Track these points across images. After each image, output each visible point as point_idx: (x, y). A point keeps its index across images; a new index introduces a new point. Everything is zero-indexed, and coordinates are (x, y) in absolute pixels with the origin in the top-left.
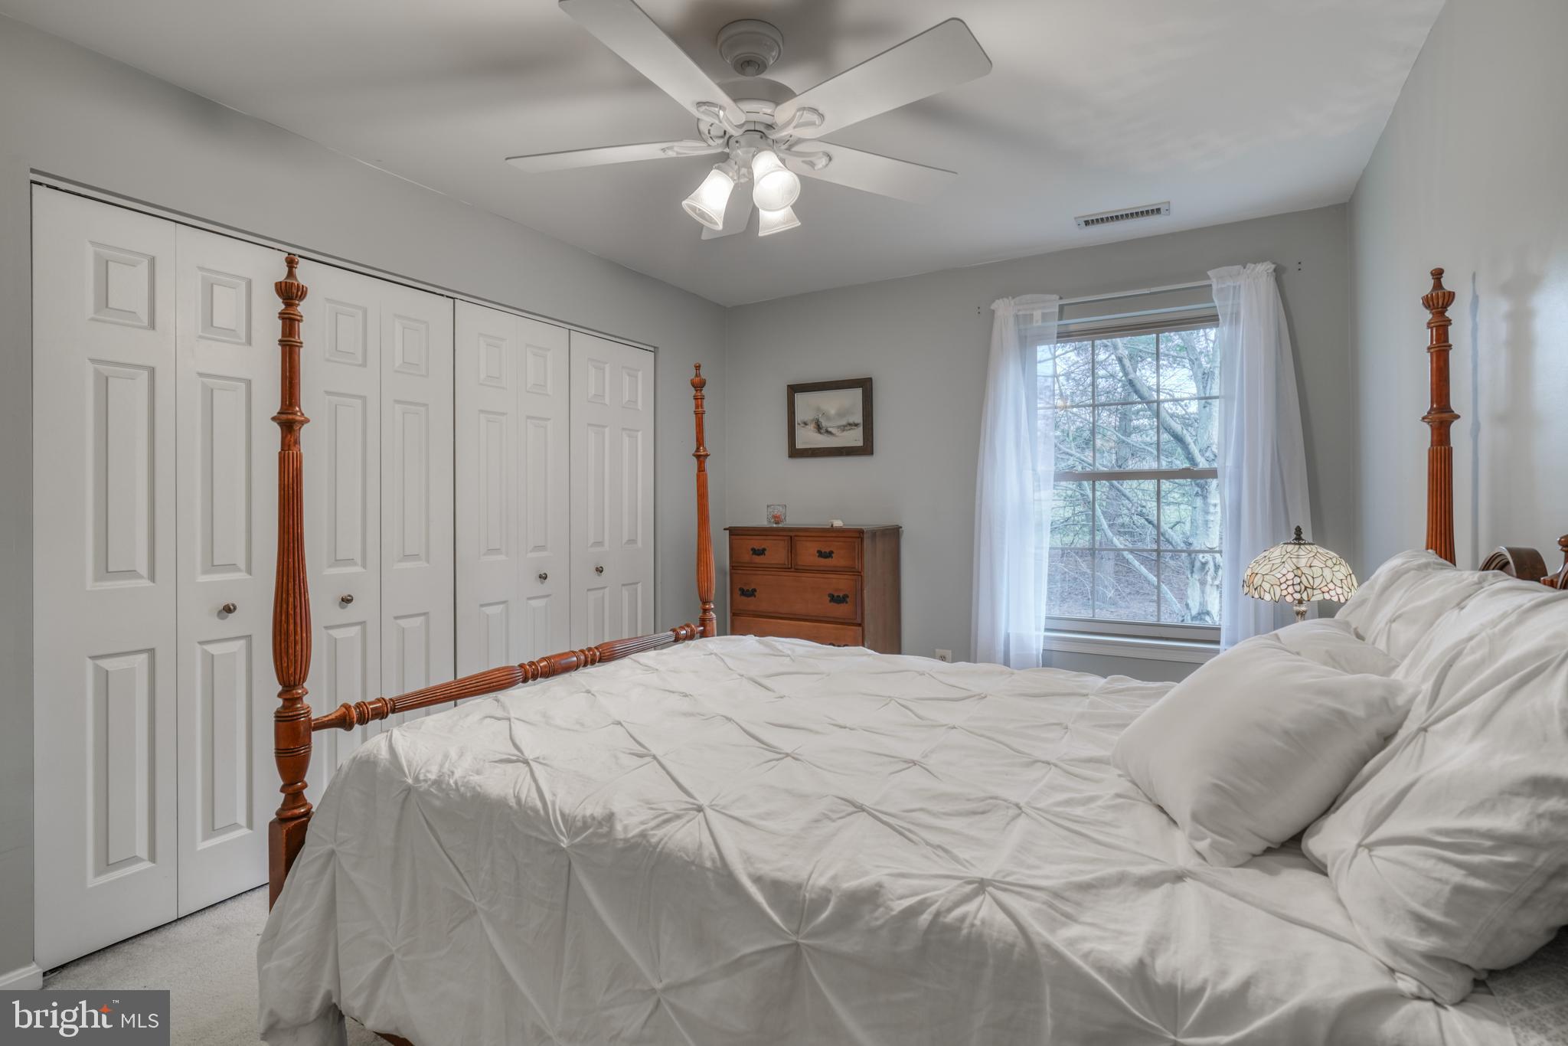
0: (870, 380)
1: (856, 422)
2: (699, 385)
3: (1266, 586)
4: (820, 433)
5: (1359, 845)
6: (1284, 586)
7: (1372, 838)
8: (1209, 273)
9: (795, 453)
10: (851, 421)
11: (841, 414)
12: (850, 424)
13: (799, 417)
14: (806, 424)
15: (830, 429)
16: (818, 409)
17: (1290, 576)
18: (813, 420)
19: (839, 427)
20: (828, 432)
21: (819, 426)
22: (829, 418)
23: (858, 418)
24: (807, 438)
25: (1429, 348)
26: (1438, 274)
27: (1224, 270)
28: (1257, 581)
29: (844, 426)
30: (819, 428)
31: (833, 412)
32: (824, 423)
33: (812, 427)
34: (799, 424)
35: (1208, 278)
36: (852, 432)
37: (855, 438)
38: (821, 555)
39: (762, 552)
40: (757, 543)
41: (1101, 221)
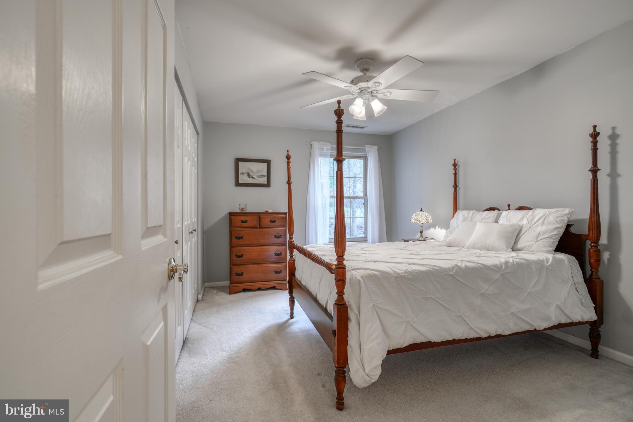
0: (270, 160)
1: (264, 175)
2: (288, 157)
3: (421, 220)
4: (250, 178)
5: (536, 242)
6: (425, 220)
7: (537, 240)
8: (366, 146)
9: (238, 184)
10: (262, 174)
11: (258, 172)
12: (262, 176)
13: (241, 171)
14: (243, 174)
15: (253, 177)
16: (249, 169)
17: (425, 218)
18: (246, 173)
19: (257, 176)
20: (252, 177)
21: (249, 175)
22: (253, 173)
23: (265, 173)
24: (243, 179)
25: (454, 174)
26: (455, 160)
27: (369, 146)
28: (418, 219)
29: (260, 176)
30: (249, 176)
31: (255, 170)
32: (251, 174)
33: (246, 175)
34: (240, 174)
35: (365, 147)
36: (262, 178)
37: (264, 181)
38: (271, 221)
39: (245, 222)
40: (243, 218)
41: (350, 126)
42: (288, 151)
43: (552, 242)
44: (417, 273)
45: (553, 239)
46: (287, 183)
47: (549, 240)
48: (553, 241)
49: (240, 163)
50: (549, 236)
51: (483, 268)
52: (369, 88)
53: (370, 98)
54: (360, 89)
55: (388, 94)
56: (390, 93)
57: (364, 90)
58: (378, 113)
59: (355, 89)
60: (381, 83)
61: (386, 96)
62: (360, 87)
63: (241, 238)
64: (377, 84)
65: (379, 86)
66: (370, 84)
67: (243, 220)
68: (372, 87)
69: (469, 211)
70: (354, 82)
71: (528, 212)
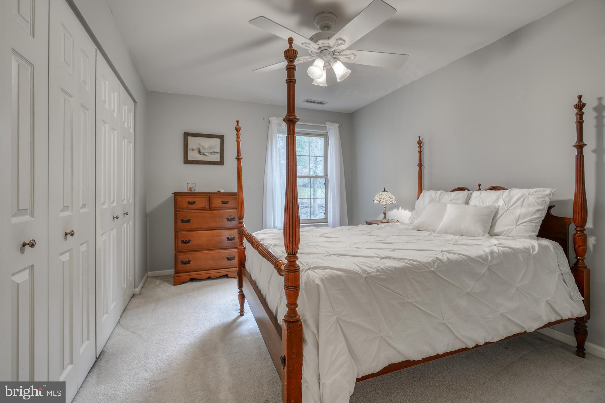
0: (223, 136)
1: (217, 152)
2: (238, 129)
3: (385, 201)
4: (200, 154)
5: (516, 226)
6: (388, 201)
7: (518, 224)
8: (326, 123)
9: (187, 161)
10: (215, 151)
11: (210, 148)
12: (214, 152)
13: (190, 147)
14: (193, 150)
15: (205, 153)
16: (200, 145)
17: (389, 198)
18: (197, 149)
19: (209, 153)
20: (204, 154)
21: (199, 151)
22: (204, 149)
23: (218, 150)
24: (193, 156)
25: (418, 152)
26: (419, 137)
27: (330, 123)
28: (382, 200)
29: (212, 153)
30: (200, 152)
31: (206, 146)
32: (202, 151)
33: (196, 151)
34: (190, 150)
35: (326, 124)
36: (215, 155)
37: (217, 158)
38: (223, 202)
39: (193, 203)
40: (191, 199)
41: (310, 102)
42: (237, 122)
43: (534, 226)
44: (391, 271)
45: (536, 223)
46: (236, 158)
47: (530, 224)
48: (536, 226)
49: (190, 138)
50: (531, 219)
51: (467, 261)
52: (330, 47)
53: (332, 60)
54: (320, 48)
55: (353, 57)
56: (354, 55)
57: (325, 50)
58: (341, 79)
59: (314, 47)
60: (344, 40)
61: (350, 58)
62: (320, 46)
63: (188, 221)
64: (340, 42)
65: (342, 44)
66: (332, 42)
67: (190, 201)
68: (334, 46)
69: (436, 191)
70: (314, 39)
71: (503, 193)
